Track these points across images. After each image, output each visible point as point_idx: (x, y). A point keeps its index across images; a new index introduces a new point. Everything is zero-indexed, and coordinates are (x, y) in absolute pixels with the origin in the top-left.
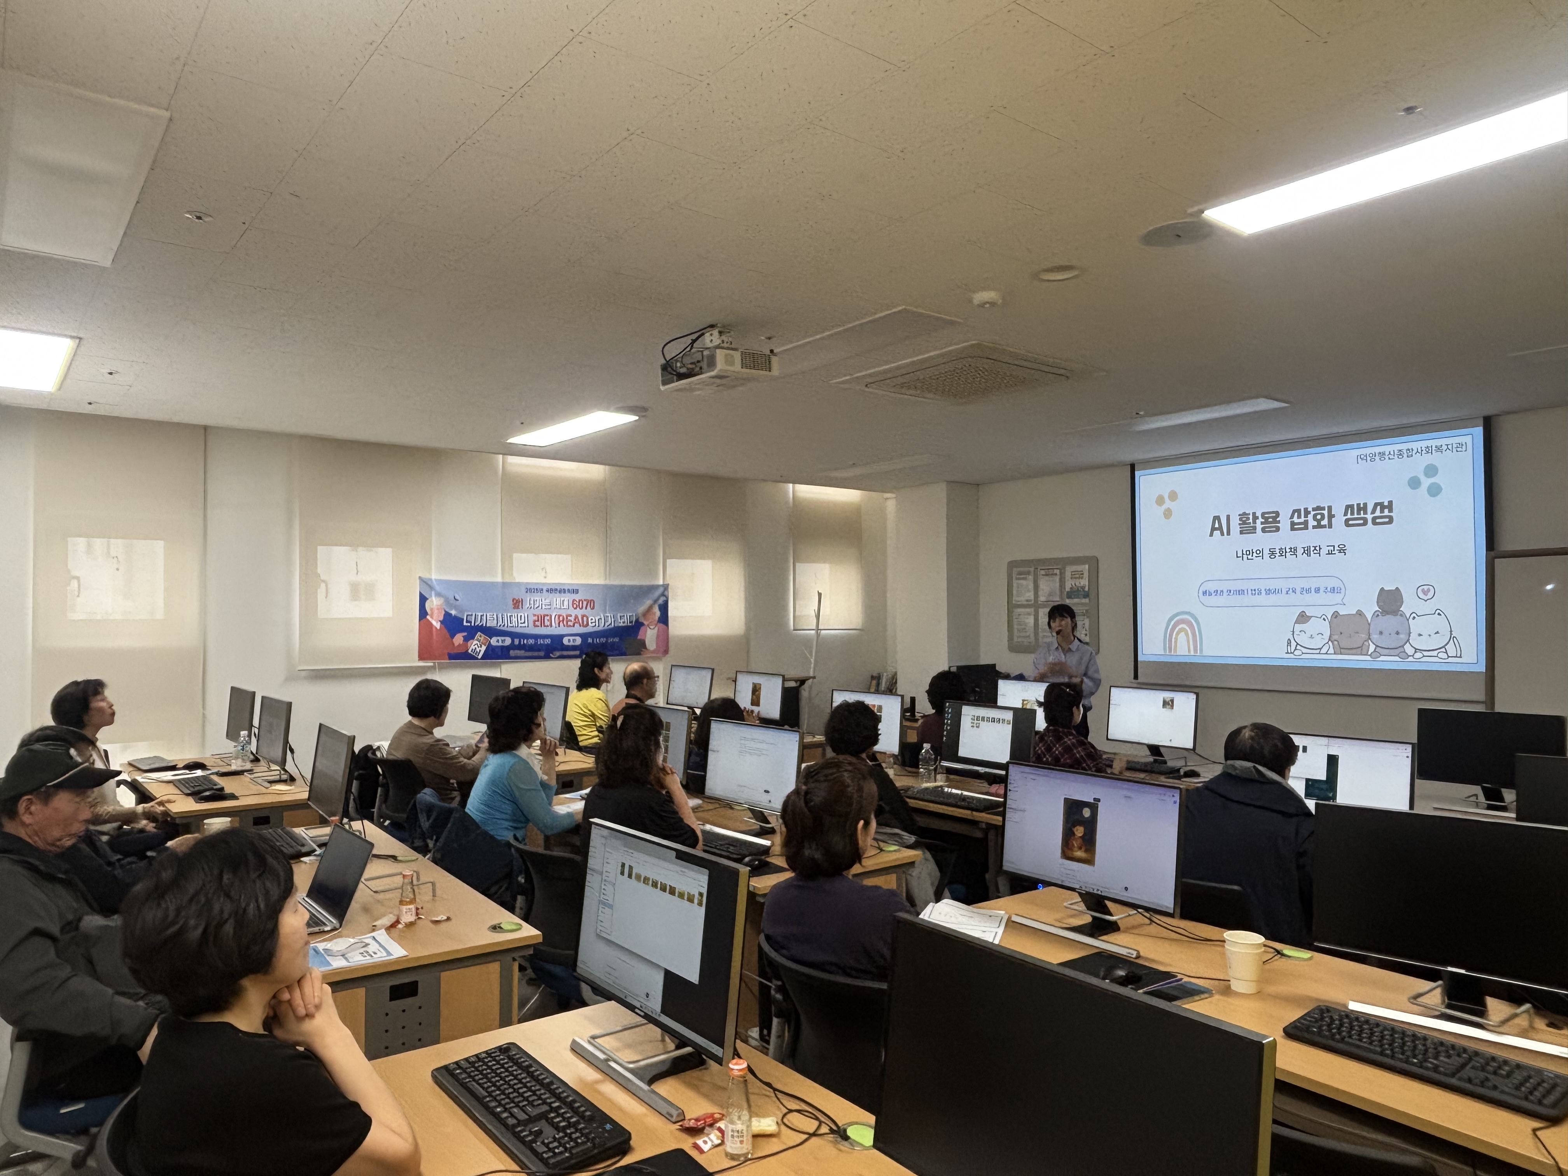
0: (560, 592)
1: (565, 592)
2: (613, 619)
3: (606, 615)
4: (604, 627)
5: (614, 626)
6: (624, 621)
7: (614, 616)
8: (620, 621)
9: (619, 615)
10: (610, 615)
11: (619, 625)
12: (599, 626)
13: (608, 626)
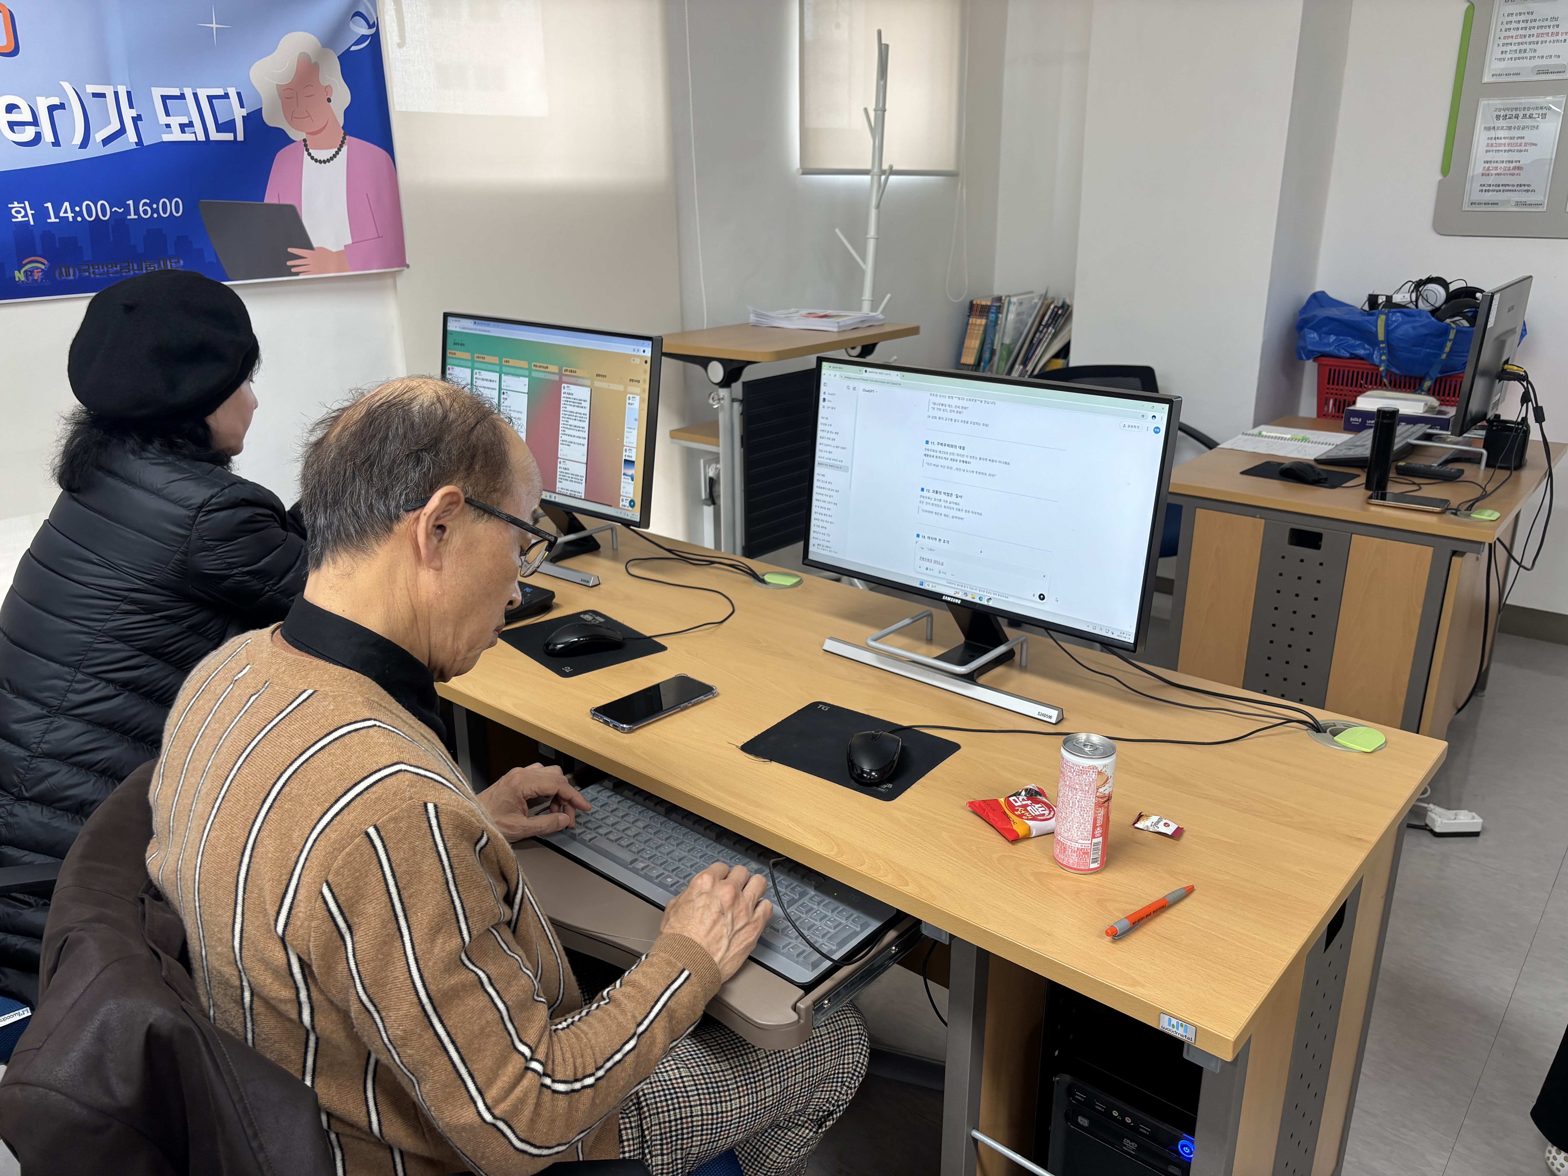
2: (128, 114)
3: (91, 89)
4: (84, 144)
5: (140, 142)
6: (185, 120)
7: (129, 94)
8: (163, 119)
9: (157, 93)
10: (109, 91)
11: (166, 138)
12: (56, 143)
13: (106, 141)
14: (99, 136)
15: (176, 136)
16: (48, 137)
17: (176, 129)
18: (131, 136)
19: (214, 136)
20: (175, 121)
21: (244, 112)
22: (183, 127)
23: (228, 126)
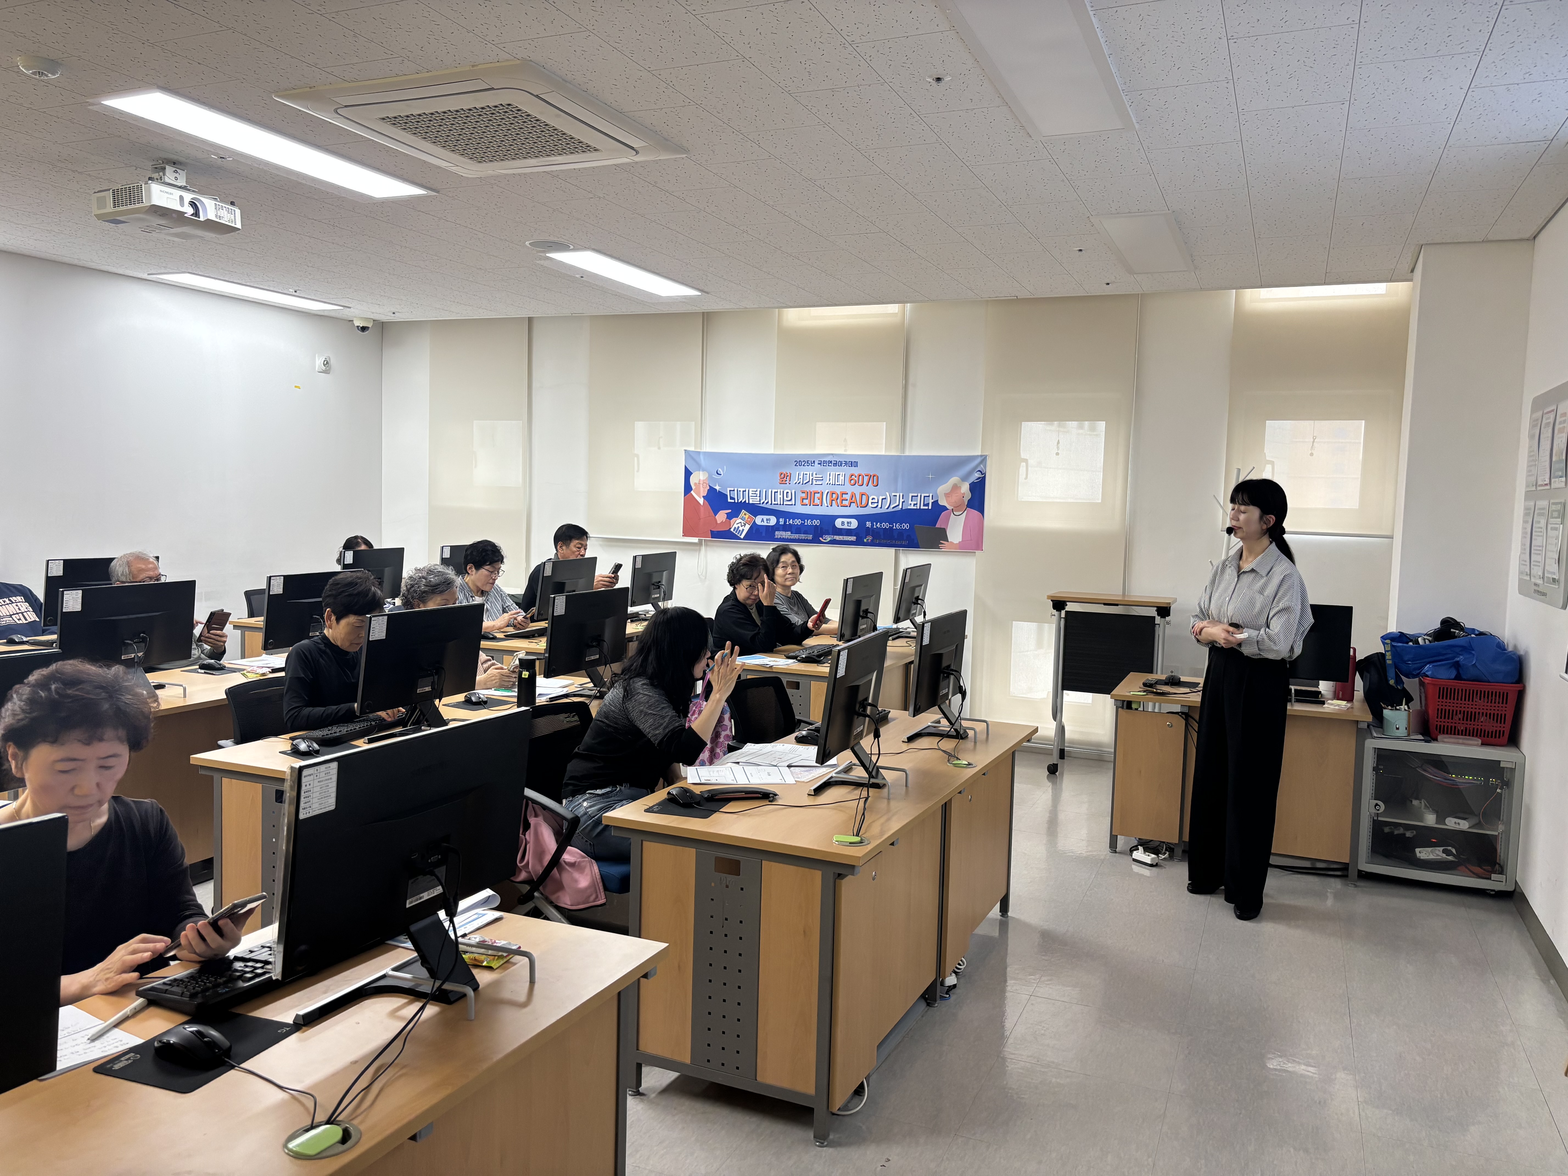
0: (835, 464)
1: (840, 465)
2: (902, 500)
3: (893, 494)
4: (888, 508)
5: (902, 508)
6: (915, 503)
7: (903, 495)
8: (910, 502)
9: (911, 495)
10: (898, 495)
11: (909, 507)
12: (881, 508)
13: (893, 508)
14: (892, 506)
15: (912, 507)
16: (880, 506)
17: (912, 505)
18: (900, 506)
19: (922, 507)
20: (913, 503)
21: (933, 501)
22: (914, 505)
23: (927, 505)
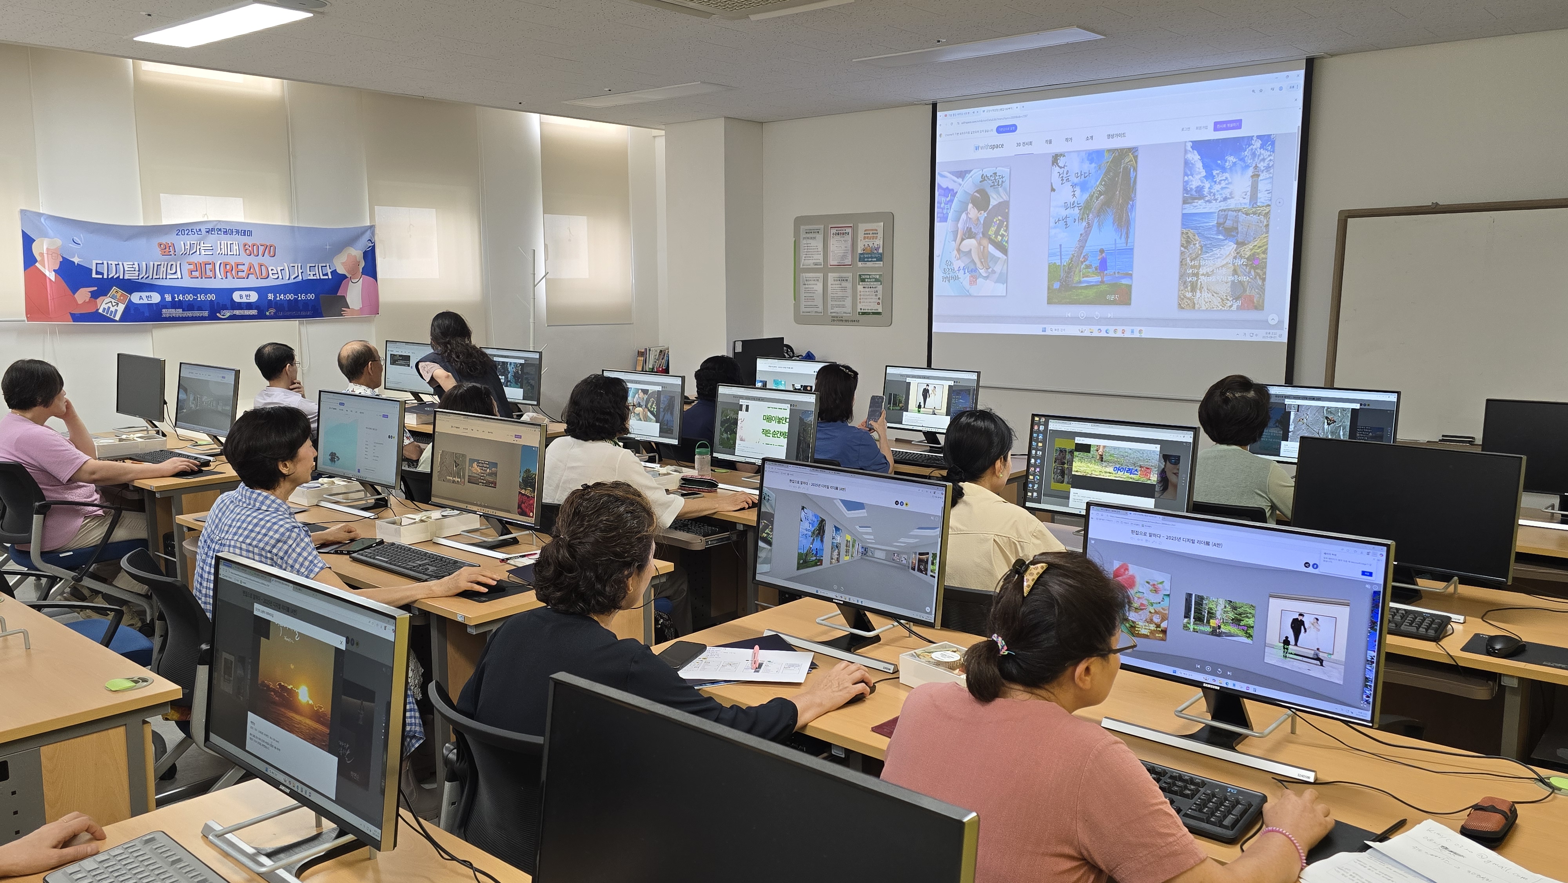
0: (225, 233)
1: (232, 233)
3: (292, 265)
4: (289, 279)
5: (302, 279)
6: (315, 273)
7: (301, 267)
8: (309, 273)
9: (308, 265)
10: (296, 266)
11: (309, 278)
12: (282, 279)
13: (294, 279)
14: (292, 277)
15: (312, 277)
16: (281, 277)
17: (312, 275)
18: (300, 277)
19: (322, 277)
23: (327, 274)
